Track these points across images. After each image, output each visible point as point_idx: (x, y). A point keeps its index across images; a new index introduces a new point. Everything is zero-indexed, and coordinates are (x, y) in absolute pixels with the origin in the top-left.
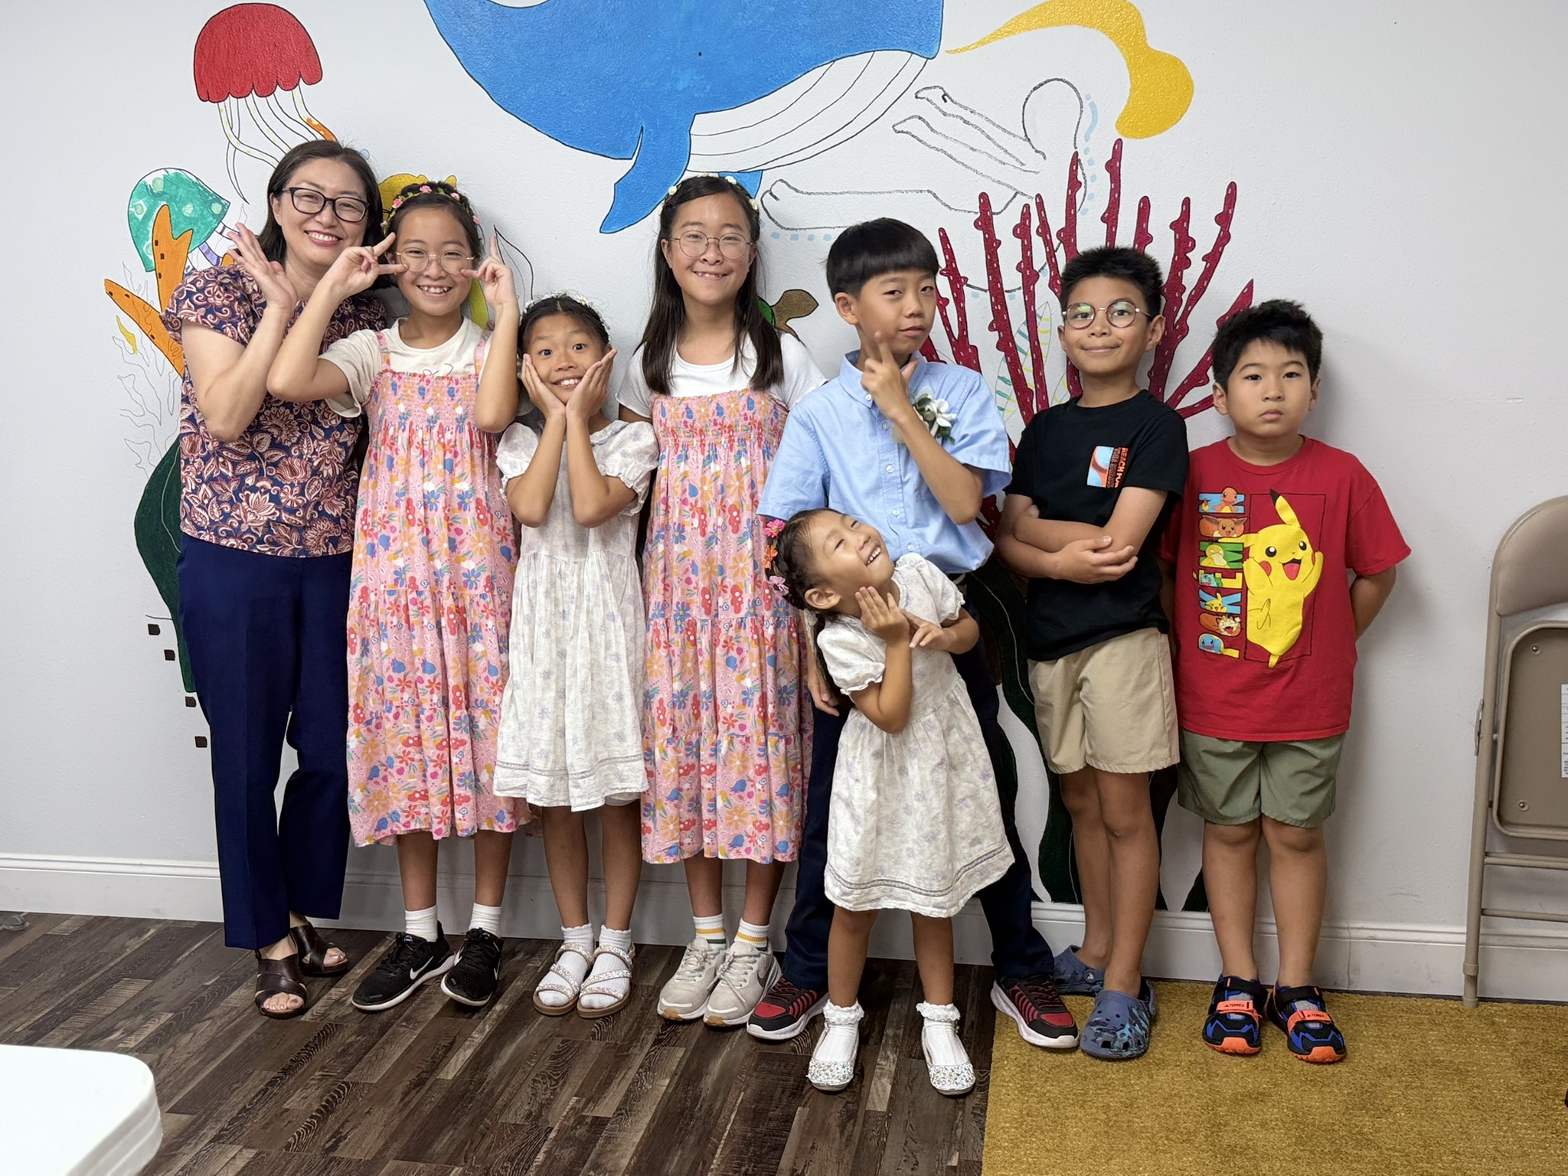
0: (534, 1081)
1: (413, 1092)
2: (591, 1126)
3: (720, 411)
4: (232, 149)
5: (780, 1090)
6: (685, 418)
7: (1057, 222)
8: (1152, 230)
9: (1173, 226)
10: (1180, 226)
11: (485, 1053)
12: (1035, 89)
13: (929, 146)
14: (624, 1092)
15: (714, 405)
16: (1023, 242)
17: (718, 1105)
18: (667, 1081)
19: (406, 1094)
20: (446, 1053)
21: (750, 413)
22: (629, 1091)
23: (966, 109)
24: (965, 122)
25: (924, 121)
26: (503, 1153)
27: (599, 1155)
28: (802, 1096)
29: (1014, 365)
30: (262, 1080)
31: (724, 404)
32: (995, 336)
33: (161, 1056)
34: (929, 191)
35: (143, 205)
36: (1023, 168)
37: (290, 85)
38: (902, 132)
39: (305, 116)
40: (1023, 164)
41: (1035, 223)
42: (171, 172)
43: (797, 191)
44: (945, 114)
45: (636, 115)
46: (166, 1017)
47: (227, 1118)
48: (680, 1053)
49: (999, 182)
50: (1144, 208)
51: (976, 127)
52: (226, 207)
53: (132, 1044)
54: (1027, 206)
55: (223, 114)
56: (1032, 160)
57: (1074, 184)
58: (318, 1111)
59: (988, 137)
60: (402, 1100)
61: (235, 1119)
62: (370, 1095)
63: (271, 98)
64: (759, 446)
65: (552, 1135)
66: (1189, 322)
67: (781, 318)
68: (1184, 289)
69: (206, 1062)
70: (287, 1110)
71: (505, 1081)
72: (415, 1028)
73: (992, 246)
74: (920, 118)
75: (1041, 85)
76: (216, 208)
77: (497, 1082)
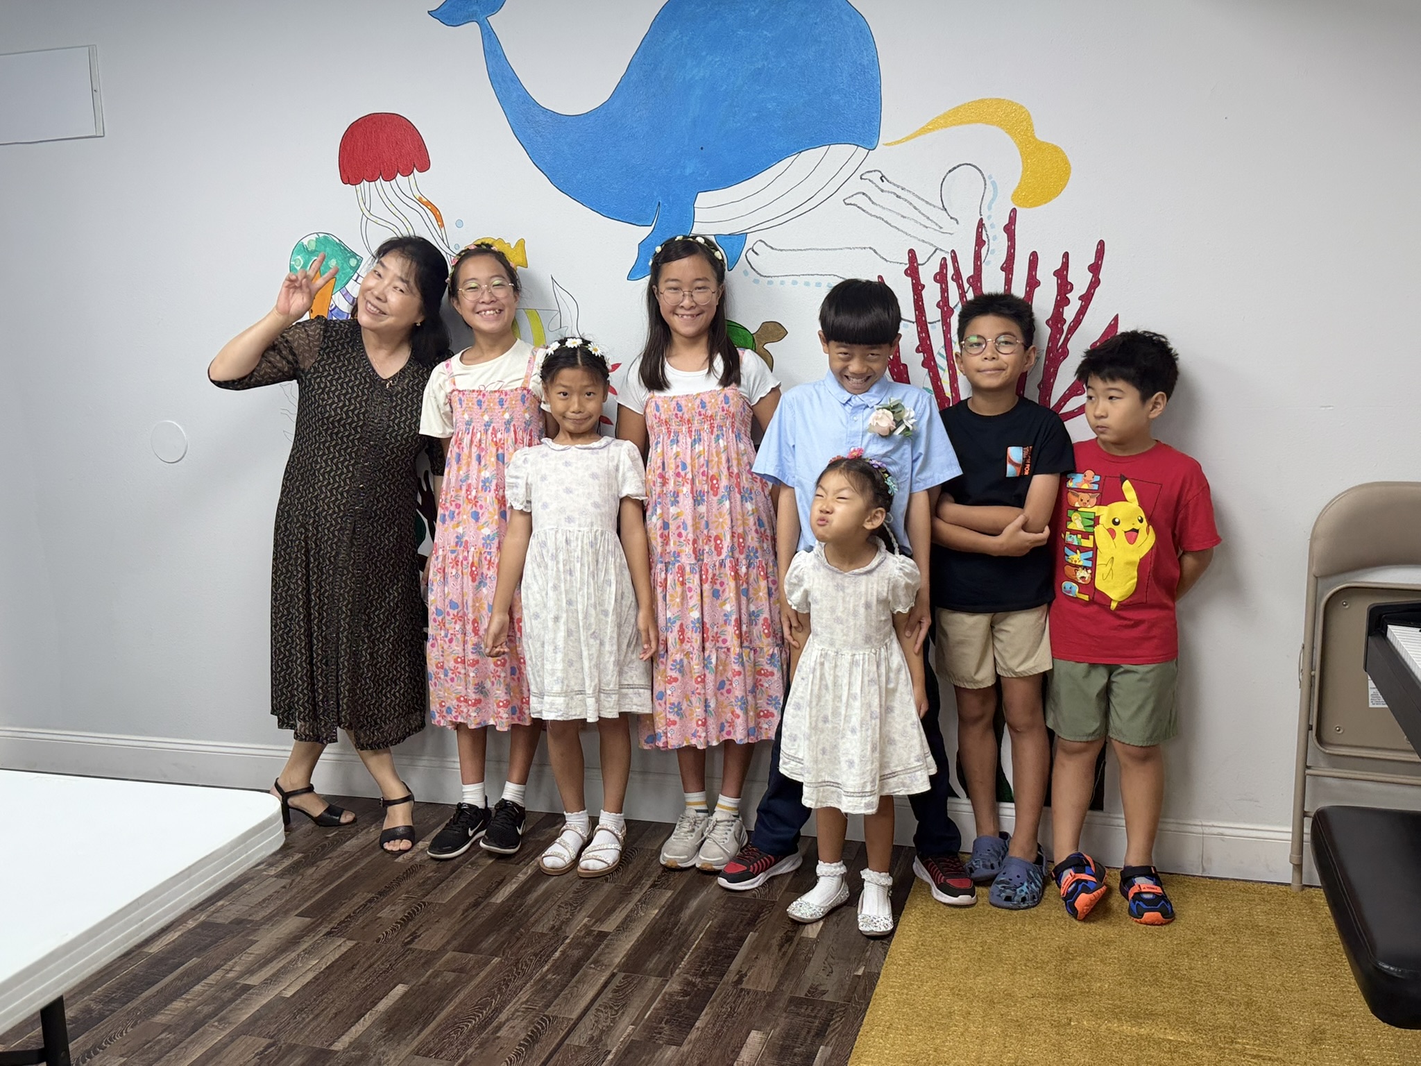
0: (559, 906)
1: (471, 910)
2: (596, 937)
3: (703, 405)
4: (365, 219)
5: (739, 920)
6: (676, 412)
7: (967, 271)
8: (1040, 275)
9: (1057, 273)
10: (1061, 274)
11: (525, 887)
12: (950, 171)
13: (871, 215)
14: (624, 916)
15: (698, 401)
16: (941, 286)
17: (692, 927)
18: (657, 911)
19: (466, 910)
20: (497, 887)
21: (726, 406)
22: (627, 916)
23: (898, 187)
24: (897, 196)
25: (867, 196)
26: (530, 951)
27: (600, 955)
28: (755, 926)
29: (935, 379)
30: (364, 899)
31: (706, 399)
32: (920, 357)
33: (293, 880)
34: (870, 248)
35: (300, 258)
36: (941, 230)
37: (407, 172)
38: (851, 204)
39: (418, 195)
40: (941, 228)
41: (951, 271)
42: (321, 235)
43: (772, 248)
44: (882, 191)
45: (655, 194)
46: (298, 856)
47: (337, 921)
48: (669, 893)
49: (923, 241)
50: (1034, 260)
51: (906, 200)
52: (360, 261)
53: (272, 873)
54: (944, 259)
55: (359, 193)
56: (948, 225)
57: (980, 242)
58: (402, 919)
59: (915, 208)
60: (462, 915)
61: (343, 922)
62: (440, 911)
63: (393, 182)
64: (733, 431)
65: (568, 941)
66: (1069, 346)
67: (760, 343)
68: (1065, 321)
69: (324, 886)
70: (380, 918)
71: (538, 906)
72: (477, 869)
73: (918, 288)
74: (864, 194)
75: (955, 168)
76: (353, 262)
77: (532, 906)
